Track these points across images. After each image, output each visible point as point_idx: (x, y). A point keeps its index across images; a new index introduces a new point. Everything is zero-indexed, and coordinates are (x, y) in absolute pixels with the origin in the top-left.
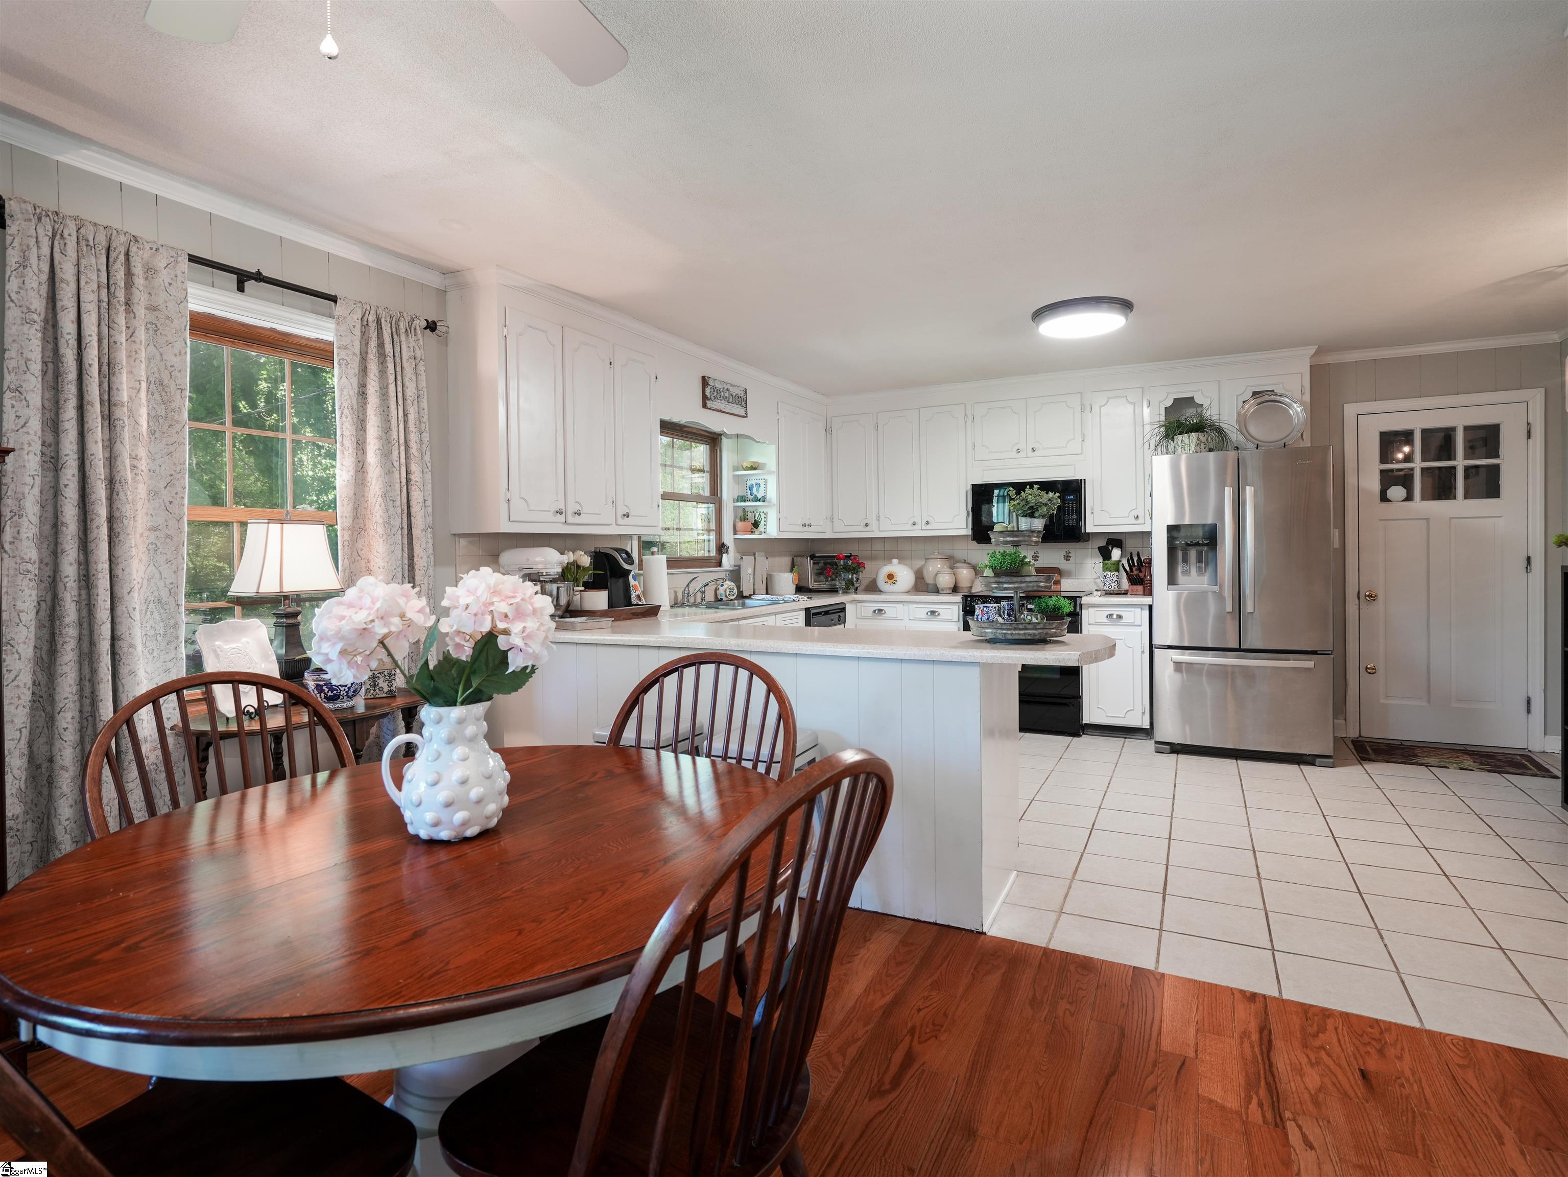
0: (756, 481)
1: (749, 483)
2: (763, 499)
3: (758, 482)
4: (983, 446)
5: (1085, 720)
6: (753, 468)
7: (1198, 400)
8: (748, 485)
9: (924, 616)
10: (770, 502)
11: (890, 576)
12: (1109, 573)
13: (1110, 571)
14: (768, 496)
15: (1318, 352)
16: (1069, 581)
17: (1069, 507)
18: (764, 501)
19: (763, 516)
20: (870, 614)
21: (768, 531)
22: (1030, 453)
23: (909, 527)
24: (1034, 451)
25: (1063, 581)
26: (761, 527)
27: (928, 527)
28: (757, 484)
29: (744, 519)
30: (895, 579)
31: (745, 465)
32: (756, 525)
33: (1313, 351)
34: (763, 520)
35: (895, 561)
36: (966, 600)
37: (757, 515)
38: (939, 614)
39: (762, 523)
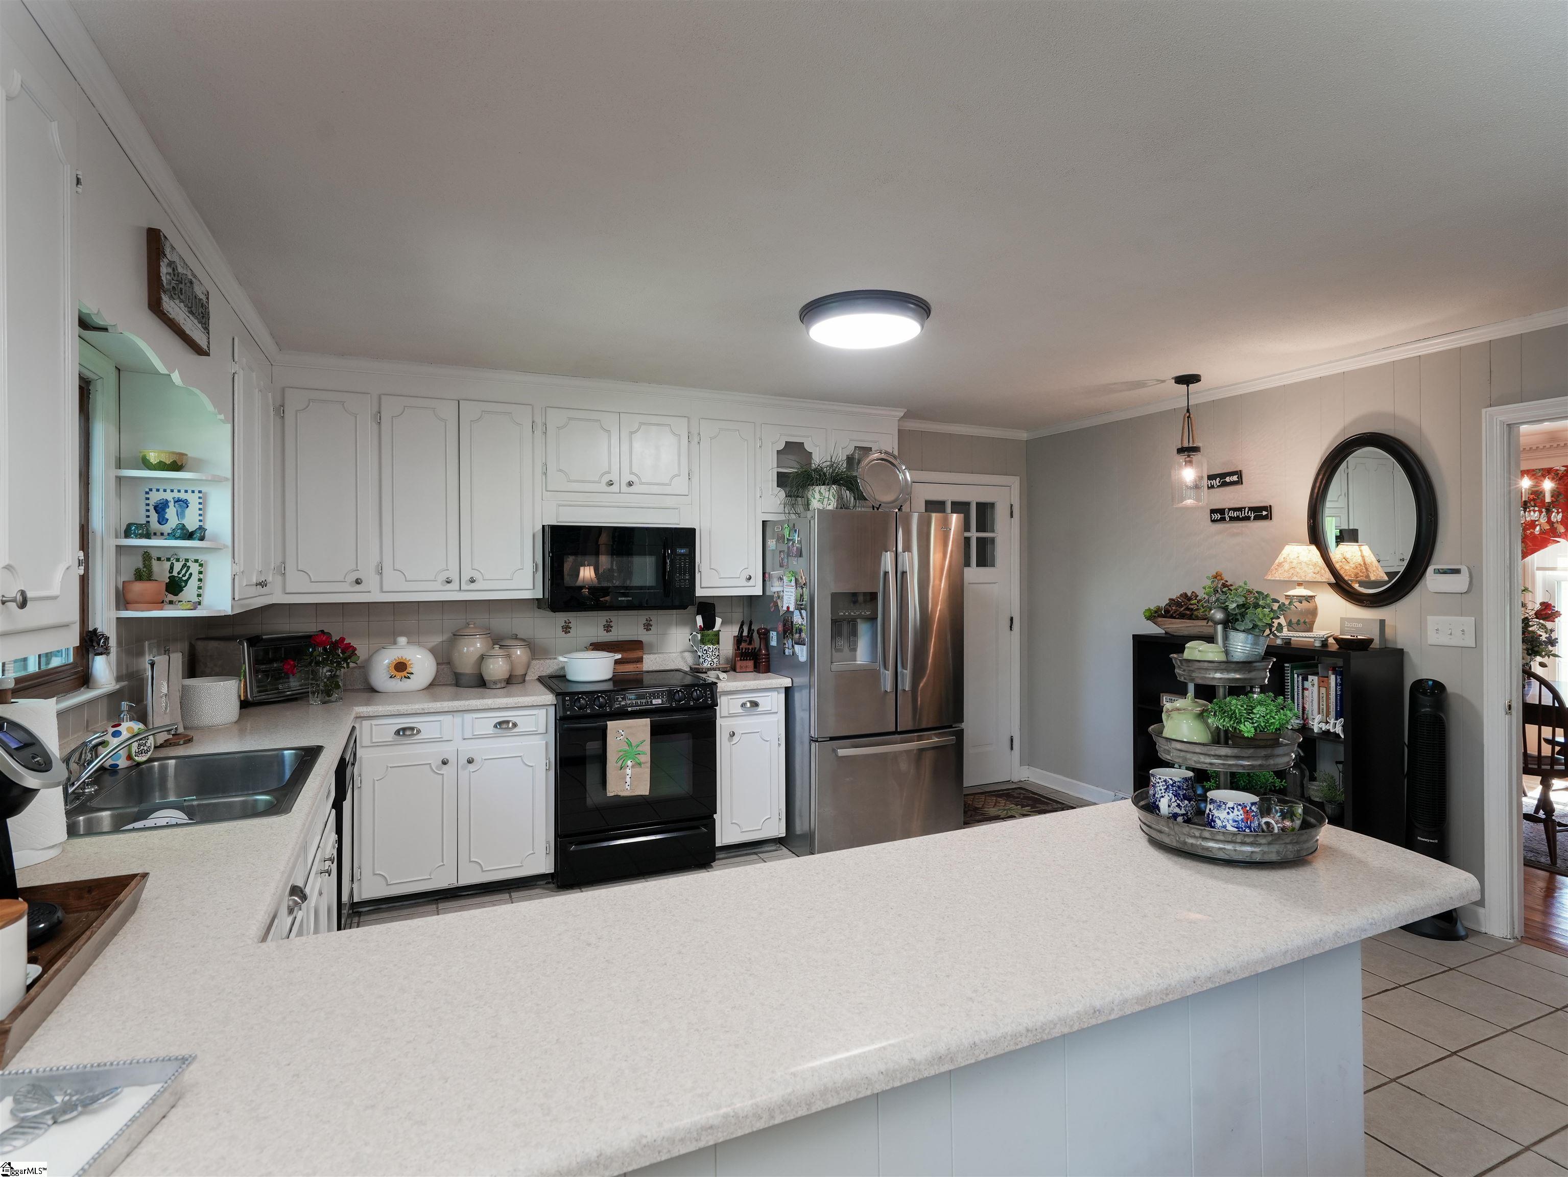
0: (176, 495)
1: (155, 497)
2: (198, 534)
3: (182, 496)
4: (560, 470)
5: (718, 843)
6: (176, 466)
7: (808, 447)
8: (152, 502)
9: (490, 730)
10: (214, 539)
11: (401, 667)
12: (711, 646)
13: (713, 644)
14: (209, 526)
15: (906, 416)
16: (652, 656)
17: (680, 564)
18: (202, 539)
19: (194, 568)
20: (390, 736)
21: (207, 600)
22: (625, 488)
23: (438, 586)
24: (631, 485)
25: (646, 657)
26: (189, 593)
27: (473, 586)
28: (177, 501)
29: (143, 574)
30: (409, 670)
31: (153, 457)
32: (175, 586)
33: (902, 414)
34: (195, 577)
35: (402, 640)
36: (564, 701)
37: (178, 566)
38: (515, 725)
39: (193, 583)
